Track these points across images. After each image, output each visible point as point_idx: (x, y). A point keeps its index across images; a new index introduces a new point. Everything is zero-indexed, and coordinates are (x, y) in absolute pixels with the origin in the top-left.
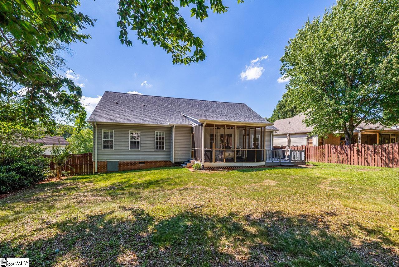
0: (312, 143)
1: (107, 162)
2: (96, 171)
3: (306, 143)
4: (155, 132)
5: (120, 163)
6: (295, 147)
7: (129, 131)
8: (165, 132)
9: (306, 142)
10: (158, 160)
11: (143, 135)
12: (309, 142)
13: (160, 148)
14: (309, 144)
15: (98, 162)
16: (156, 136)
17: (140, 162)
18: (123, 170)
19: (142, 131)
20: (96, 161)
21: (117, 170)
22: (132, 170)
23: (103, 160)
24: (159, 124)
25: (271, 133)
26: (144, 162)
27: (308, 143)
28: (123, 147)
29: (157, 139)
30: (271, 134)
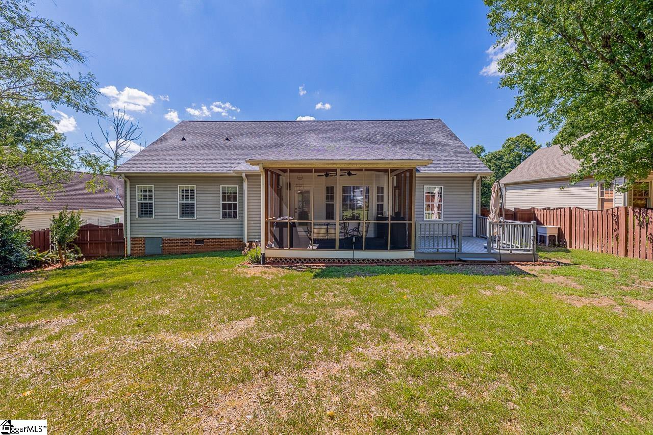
0: (611, 200)
1: (144, 238)
2: (129, 253)
3: (597, 200)
4: (221, 186)
5: (164, 241)
6: (555, 211)
7: (177, 185)
8: (238, 186)
9: (597, 197)
10: (227, 237)
11: (199, 192)
12: (605, 197)
13: (230, 216)
14: (605, 203)
15: (132, 239)
16: (223, 193)
17: (196, 241)
18: (170, 254)
19: (199, 185)
20: (129, 237)
21: (160, 252)
22: (183, 254)
23: (140, 236)
24: (224, 171)
25: (473, 180)
26: (203, 241)
27: (602, 201)
28: (168, 214)
29: (224, 199)
30: (473, 183)
